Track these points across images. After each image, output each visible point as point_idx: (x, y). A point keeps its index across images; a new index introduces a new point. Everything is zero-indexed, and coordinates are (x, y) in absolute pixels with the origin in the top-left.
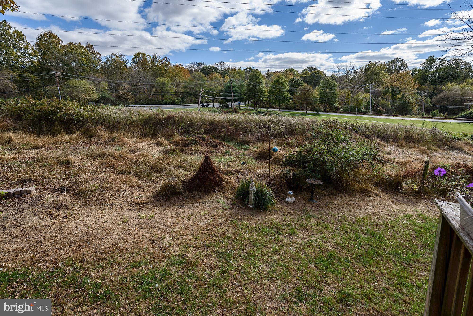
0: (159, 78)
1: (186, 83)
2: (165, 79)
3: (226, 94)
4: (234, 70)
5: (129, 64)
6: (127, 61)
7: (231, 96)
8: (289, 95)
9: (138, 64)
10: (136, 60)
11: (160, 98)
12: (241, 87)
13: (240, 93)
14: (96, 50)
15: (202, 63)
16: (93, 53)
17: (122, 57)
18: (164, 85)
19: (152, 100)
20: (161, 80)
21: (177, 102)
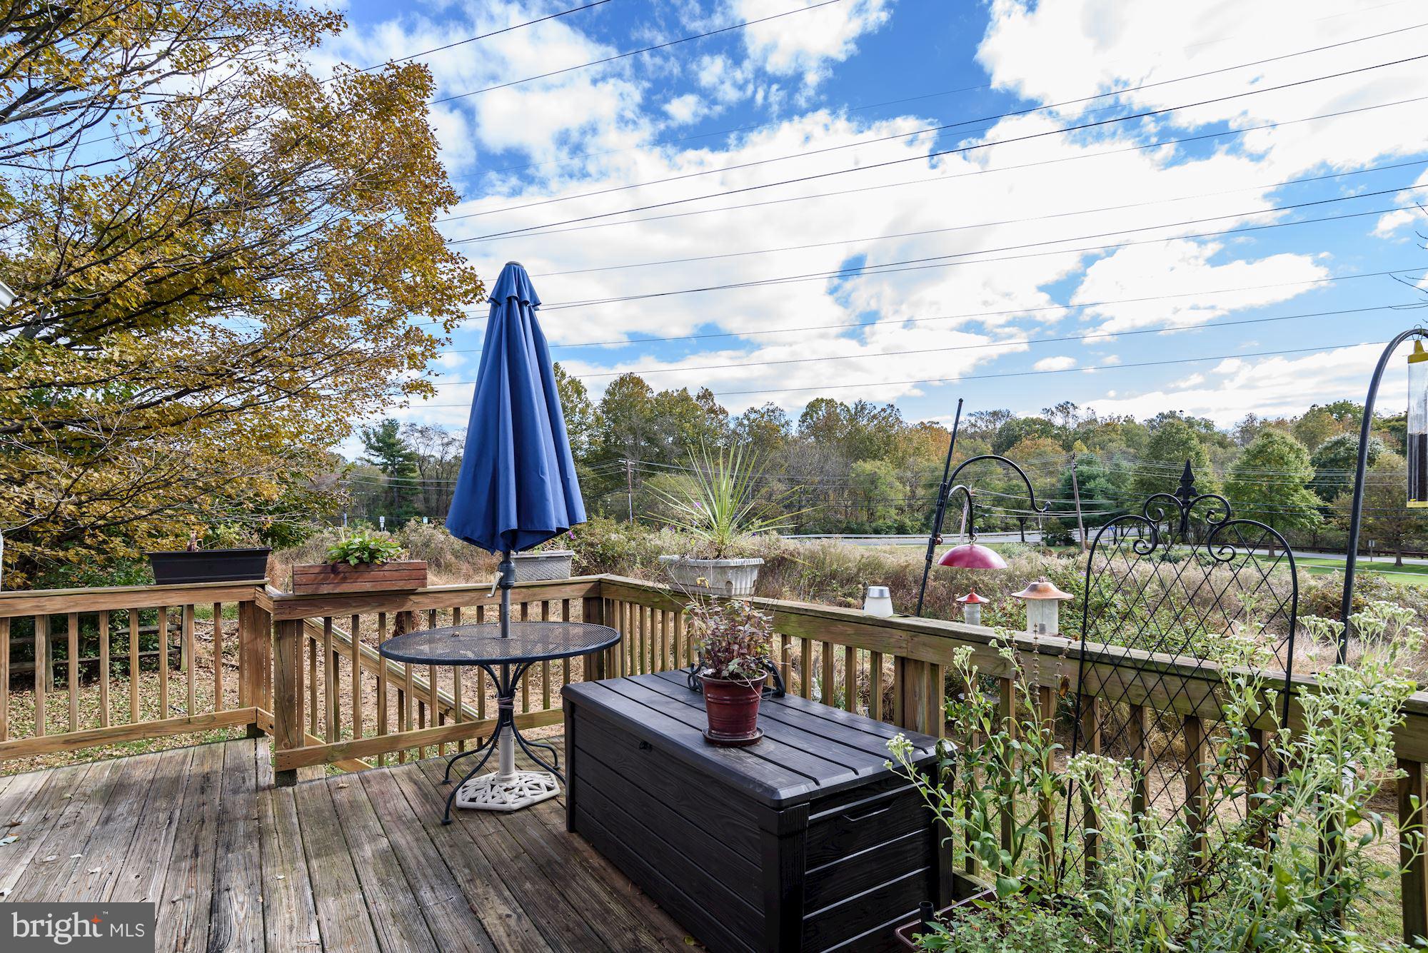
0: (860, 463)
1: (933, 472)
2: (878, 463)
3: (1063, 501)
4: (1110, 426)
5: (794, 430)
6: (787, 423)
7: (1073, 508)
8: (1316, 501)
9: (815, 430)
10: (812, 418)
11: (864, 516)
12: (1116, 478)
13: (1114, 497)
14: (718, 402)
15: (1003, 409)
16: (711, 411)
17: (777, 413)
18: (873, 480)
19: (841, 522)
20: (868, 466)
21: (913, 527)
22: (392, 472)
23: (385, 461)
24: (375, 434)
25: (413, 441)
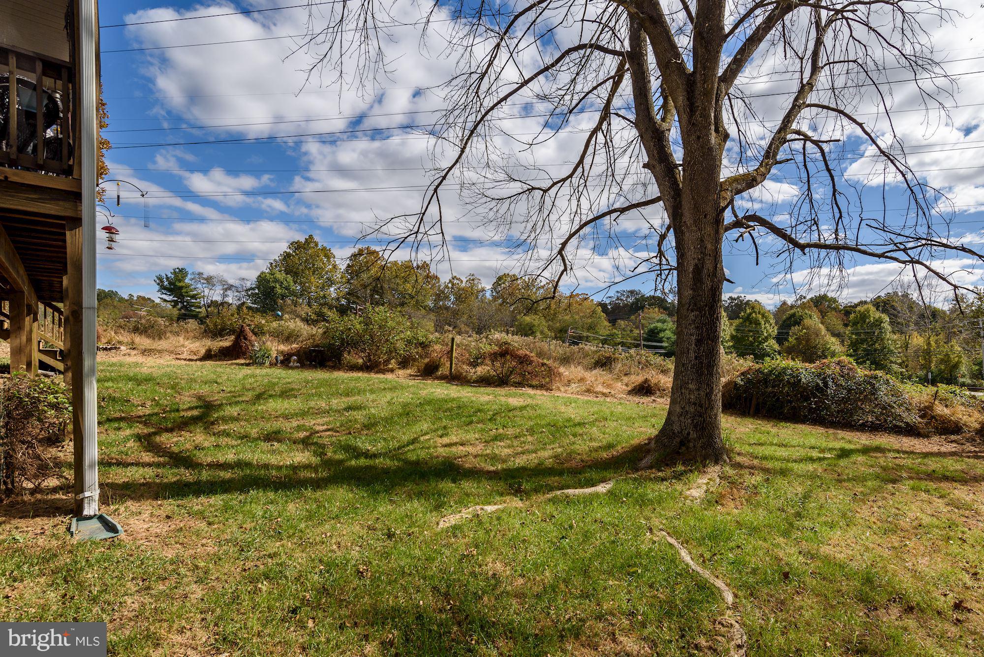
2: (535, 316)
8: (776, 346)
10: (501, 287)
15: (636, 289)
20: (528, 318)
22: (182, 308)
23: (175, 299)
24: (167, 278)
25: (199, 286)
